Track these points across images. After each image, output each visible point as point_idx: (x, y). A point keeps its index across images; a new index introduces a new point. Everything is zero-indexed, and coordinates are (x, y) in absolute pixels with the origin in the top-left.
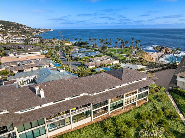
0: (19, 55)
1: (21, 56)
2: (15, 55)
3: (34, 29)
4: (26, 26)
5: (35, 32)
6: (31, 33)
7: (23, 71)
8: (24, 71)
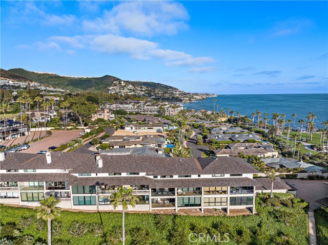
0: (137, 129)
1: (138, 131)
2: (132, 128)
3: (188, 94)
4: (177, 89)
5: (187, 99)
6: (181, 100)
7: (124, 147)
8: (126, 147)
